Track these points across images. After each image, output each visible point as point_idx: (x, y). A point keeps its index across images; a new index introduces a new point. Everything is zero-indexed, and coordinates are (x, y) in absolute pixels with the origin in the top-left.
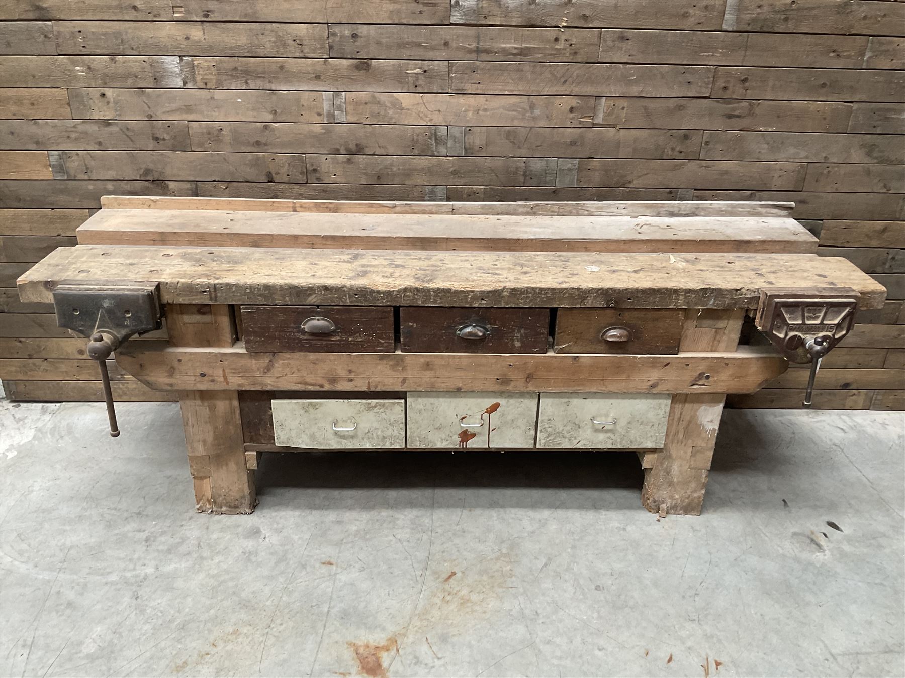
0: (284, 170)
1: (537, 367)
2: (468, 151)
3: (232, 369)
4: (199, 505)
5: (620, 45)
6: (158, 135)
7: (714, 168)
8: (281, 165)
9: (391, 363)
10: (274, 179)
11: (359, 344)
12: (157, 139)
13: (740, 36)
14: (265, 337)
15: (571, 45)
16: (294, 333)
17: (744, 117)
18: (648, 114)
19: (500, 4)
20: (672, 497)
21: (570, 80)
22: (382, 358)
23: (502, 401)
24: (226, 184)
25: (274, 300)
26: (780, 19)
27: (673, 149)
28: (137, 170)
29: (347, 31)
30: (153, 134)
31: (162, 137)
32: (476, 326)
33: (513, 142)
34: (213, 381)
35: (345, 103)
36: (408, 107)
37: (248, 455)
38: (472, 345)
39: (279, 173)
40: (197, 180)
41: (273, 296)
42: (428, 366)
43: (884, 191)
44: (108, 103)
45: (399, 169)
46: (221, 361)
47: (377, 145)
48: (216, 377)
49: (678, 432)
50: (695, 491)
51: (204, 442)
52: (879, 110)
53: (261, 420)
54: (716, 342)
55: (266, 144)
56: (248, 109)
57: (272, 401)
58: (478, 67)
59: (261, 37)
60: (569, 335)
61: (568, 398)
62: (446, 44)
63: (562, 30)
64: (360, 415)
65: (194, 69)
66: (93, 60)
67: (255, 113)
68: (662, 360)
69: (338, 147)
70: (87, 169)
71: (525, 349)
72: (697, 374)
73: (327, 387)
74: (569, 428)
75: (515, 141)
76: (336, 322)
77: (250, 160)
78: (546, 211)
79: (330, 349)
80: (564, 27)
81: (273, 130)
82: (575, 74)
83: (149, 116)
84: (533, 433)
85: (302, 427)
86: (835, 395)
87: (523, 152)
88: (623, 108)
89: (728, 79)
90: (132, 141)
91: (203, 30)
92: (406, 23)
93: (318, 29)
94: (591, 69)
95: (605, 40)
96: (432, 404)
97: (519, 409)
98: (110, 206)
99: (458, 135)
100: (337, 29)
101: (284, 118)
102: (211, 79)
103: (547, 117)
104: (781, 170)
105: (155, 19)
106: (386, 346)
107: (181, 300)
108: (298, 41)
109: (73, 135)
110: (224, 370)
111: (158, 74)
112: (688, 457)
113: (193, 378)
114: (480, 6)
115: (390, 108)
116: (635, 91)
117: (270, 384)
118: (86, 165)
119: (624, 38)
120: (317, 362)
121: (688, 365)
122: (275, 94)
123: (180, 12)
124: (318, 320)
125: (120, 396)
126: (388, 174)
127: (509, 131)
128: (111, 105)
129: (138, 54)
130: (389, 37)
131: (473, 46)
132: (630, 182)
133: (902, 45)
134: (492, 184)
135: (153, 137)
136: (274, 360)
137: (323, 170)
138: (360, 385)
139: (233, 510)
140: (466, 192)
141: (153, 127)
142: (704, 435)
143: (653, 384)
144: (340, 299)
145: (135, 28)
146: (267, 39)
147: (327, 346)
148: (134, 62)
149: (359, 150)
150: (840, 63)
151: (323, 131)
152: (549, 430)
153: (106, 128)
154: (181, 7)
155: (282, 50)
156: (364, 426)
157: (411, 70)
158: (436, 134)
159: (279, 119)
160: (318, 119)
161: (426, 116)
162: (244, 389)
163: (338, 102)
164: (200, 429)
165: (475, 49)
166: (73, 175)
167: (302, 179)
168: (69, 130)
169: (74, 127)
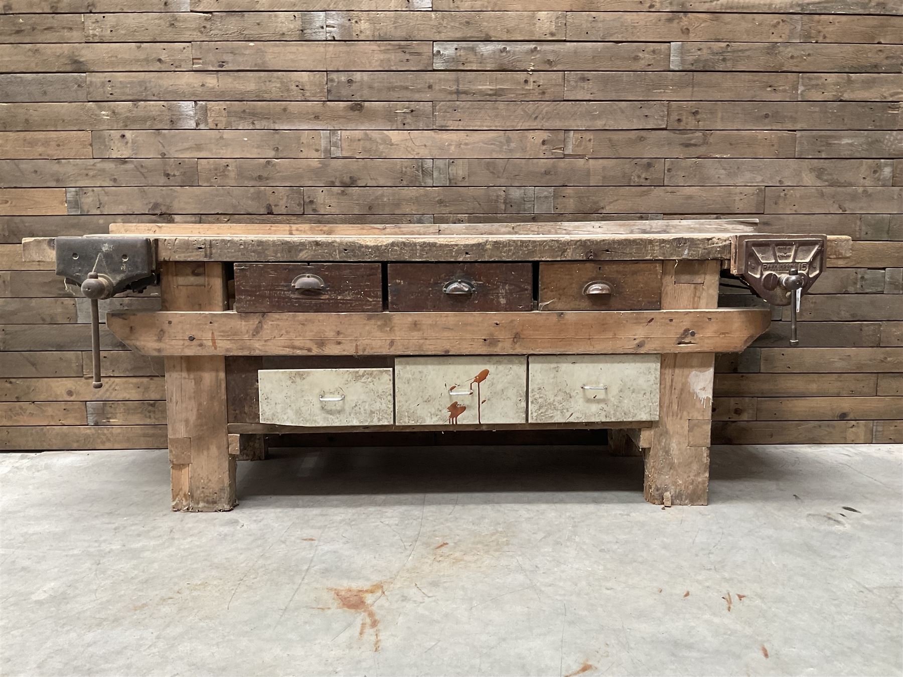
0: (282, 203)
1: (523, 326)
2: (452, 181)
3: (220, 332)
4: (175, 503)
5: (582, 84)
6: (169, 172)
7: (678, 194)
8: (280, 198)
9: (379, 323)
10: (274, 213)
11: (348, 303)
12: (168, 175)
13: (686, 74)
14: (255, 296)
15: (539, 86)
16: (284, 291)
17: (700, 146)
18: (612, 144)
19: (476, 53)
20: (675, 483)
21: (541, 116)
22: (369, 318)
23: (491, 368)
24: (228, 217)
25: (267, 256)
26: (718, 59)
27: (639, 177)
28: (147, 204)
29: (343, 78)
30: (165, 171)
31: (172, 174)
32: (462, 282)
33: (493, 173)
34: (201, 345)
35: (340, 140)
36: (396, 143)
37: (231, 436)
38: (459, 302)
39: (278, 205)
40: (201, 213)
41: (266, 252)
42: (415, 326)
43: (841, 212)
44: (127, 143)
45: (389, 199)
46: (211, 323)
47: (369, 178)
48: (204, 341)
49: (672, 403)
50: (698, 474)
51: (187, 421)
52: (821, 137)
53: (247, 395)
54: (696, 298)
55: (267, 179)
56: (253, 146)
57: (259, 371)
58: (458, 106)
59: (268, 83)
60: (552, 291)
61: (557, 363)
62: (430, 87)
63: (531, 73)
64: (347, 386)
65: (206, 112)
66: (118, 105)
67: (259, 150)
68: (645, 316)
69: (334, 180)
70: (100, 204)
71: (511, 307)
72: (682, 331)
73: (315, 351)
74: (559, 398)
75: (495, 172)
76: (326, 279)
77: (252, 194)
78: (527, 231)
79: (319, 309)
80: (532, 71)
81: (274, 165)
82: (544, 111)
83: (162, 155)
84: (524, 404)
85: (288, 401)
86: (834, 427)
87: (502, 181)
88: (590, 140)
89: (681, 112)
90: (145, 178)
91: (218, 78)
92: (395, 69)
93: (318, 76)
94: (558, 106)
95: (569, 81)
96: (420, 372)
97: (508, 377)
99: (442, 166)
100: (334, 76)
101: (285, 155)
102: (221, 121)
103: (523, 149)
104: (741, 193)
105: (176, 70)
106: (375, 305)
107: (177, 257)
108: (300, 87)
109: (91, 173)
110: (213, 333)
111: (174, 117)
112: (686, 433)
113: (181, 342)
114: (458, 54)
115: (381, 144)
116: (599, 124)
117: (259, 349)
118: (99, 201)
119: (584, 79)
120: (306, 323)
121: (671, 320)
122: (278, 133)
123: (199, 63)
124: (308, 277)
125: (103, 443)
126: (379, 204)
127: (488, 163)
128: (129, 145)
129: (158, 99)
130: (380, 82)
131: (454, 88)
132: (603, 208)
133: (829, 80)
134: (475, 211)
135: (164, 173)
136: (263, 321)
137: (319, 201)
138: (347, 349)
139: (211, 506)
140: (451, 219)
141: (165, 164)
142: (698, 405)
143: (640, 343)
144: (330, 254)
145: (158, 78)
146: (274, 86)
147: (316, 305)
148: (154, 107)
149: (352, 183)
150: (778, 97)
151: (321, 165)
152: (540, 400)
153: (122, 166)
154: (200, 59)
155: (286, 94)
156: (352, 399)
157: (400, 110)
158: (422, 167)
159: (280, 156)
160: (316, 155)
161: (414, 151)
162: (231, 354)
163: (334, 139)
164: (184, 405)
165: (456, 91)
166: (86, 210)
167: (299, 210)
168: (89, 167)
169: (93, 165)
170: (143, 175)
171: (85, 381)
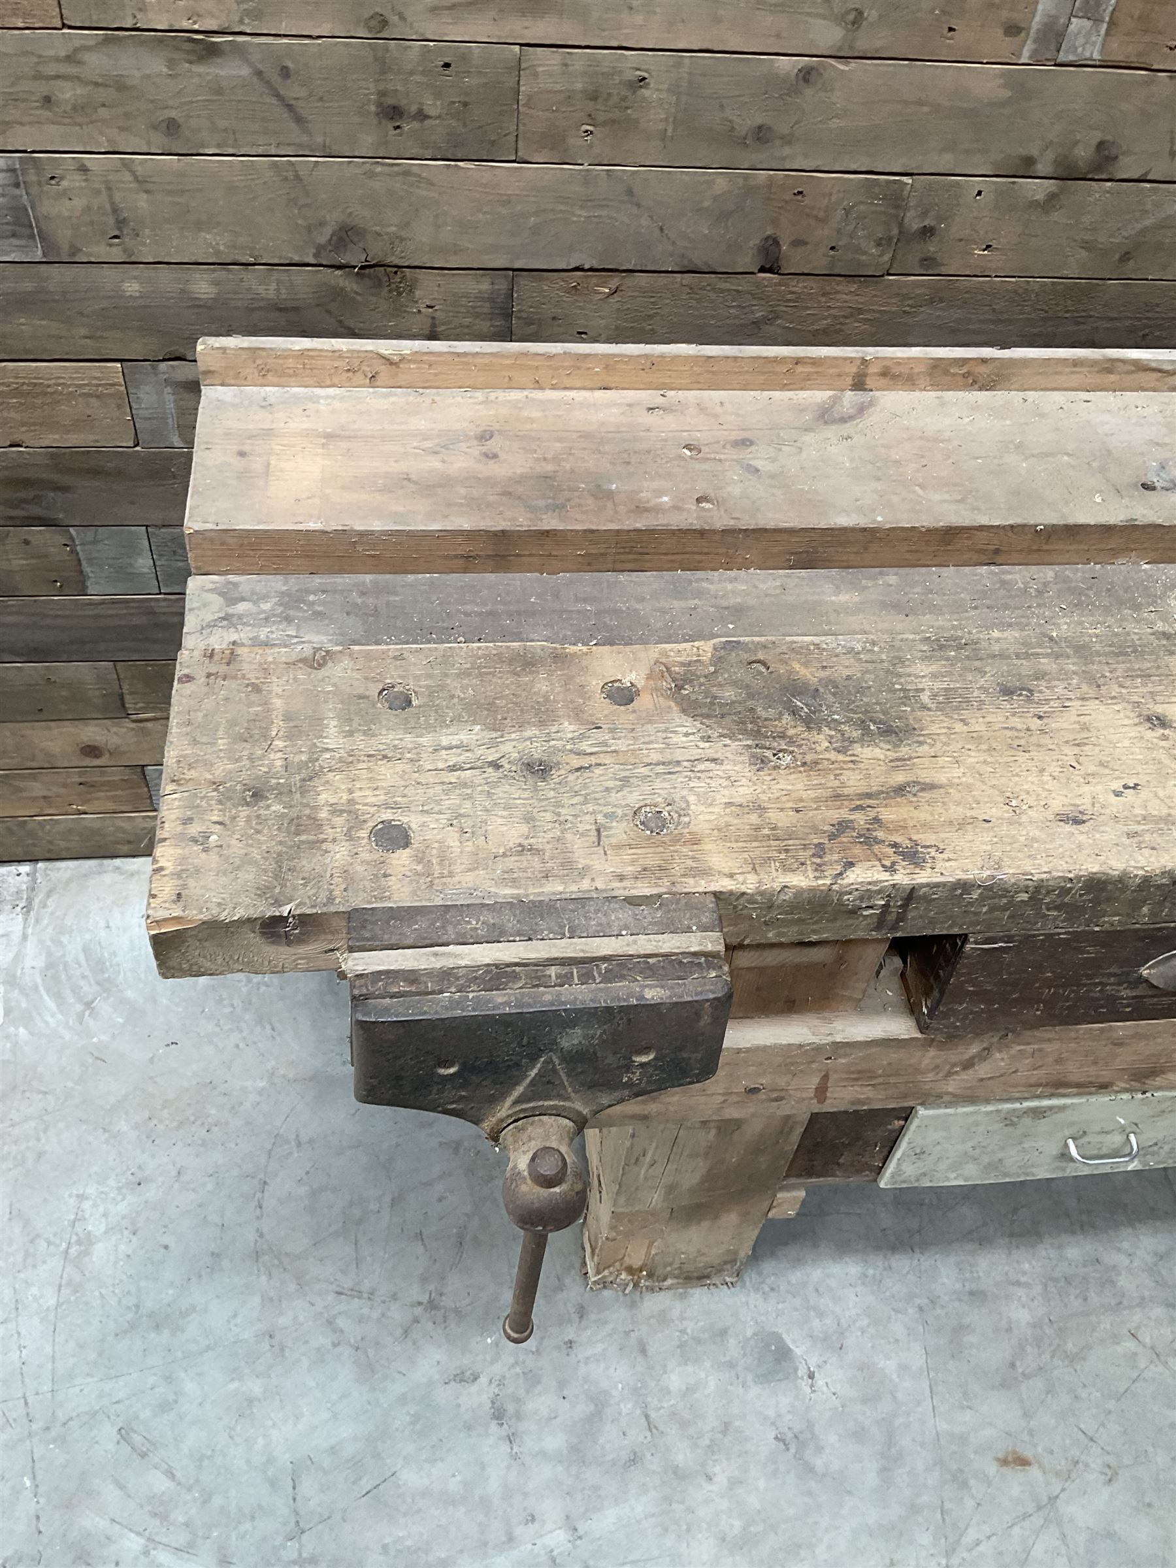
0: (824, 233)
3: (851, 1072)
6: (401, 100)
8: (821, 215)
10: (783, 263)
12: (393, 113)
14: (1004, 1001)
16: (1107, 985)
24: (611, 283)
28: (309, 229)
30: (383, 94)
31: (414, 109)
34: (778, 1100)
37: (782, 1198)
39: (803, 242)
40: (517, 266)
47: (1168, 149)
48: (791, 1092)
53: (858, 1139)
55: (788, 140)
69: (1035, 153)
70: (121, 223)
77: (715, 198)
81: (827, 85)
83: (373, 23)
85: (975, 1152)
90: (299, 120)
98: (232, 376)
101: (878, 44)
109: (67, 93)
118: (115, 211)
126: (1160, 245)
135: (379, 105)
136: (998, 1046)
137: (954, 229)
139: (694, 1281)
141: (384, 67)
149: (1097, 164)
151: (1005, 93)
153: (196, 69)
159: (864, 44)
160: (1004, 45)
164: (673, 1167)
166: (65, 247)
167: (873, 256)
168: (51, 69)
169: (69, 59)
170: (290, 107)
171: (133, 725)
